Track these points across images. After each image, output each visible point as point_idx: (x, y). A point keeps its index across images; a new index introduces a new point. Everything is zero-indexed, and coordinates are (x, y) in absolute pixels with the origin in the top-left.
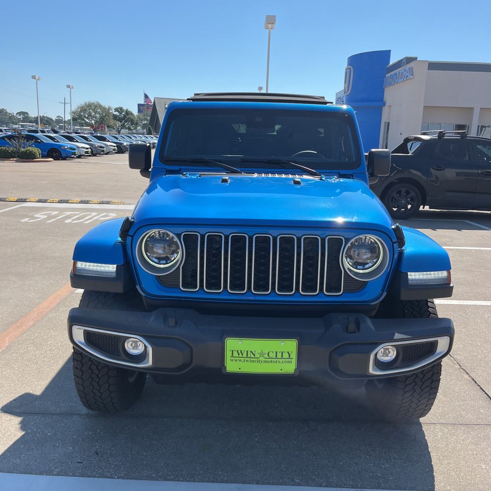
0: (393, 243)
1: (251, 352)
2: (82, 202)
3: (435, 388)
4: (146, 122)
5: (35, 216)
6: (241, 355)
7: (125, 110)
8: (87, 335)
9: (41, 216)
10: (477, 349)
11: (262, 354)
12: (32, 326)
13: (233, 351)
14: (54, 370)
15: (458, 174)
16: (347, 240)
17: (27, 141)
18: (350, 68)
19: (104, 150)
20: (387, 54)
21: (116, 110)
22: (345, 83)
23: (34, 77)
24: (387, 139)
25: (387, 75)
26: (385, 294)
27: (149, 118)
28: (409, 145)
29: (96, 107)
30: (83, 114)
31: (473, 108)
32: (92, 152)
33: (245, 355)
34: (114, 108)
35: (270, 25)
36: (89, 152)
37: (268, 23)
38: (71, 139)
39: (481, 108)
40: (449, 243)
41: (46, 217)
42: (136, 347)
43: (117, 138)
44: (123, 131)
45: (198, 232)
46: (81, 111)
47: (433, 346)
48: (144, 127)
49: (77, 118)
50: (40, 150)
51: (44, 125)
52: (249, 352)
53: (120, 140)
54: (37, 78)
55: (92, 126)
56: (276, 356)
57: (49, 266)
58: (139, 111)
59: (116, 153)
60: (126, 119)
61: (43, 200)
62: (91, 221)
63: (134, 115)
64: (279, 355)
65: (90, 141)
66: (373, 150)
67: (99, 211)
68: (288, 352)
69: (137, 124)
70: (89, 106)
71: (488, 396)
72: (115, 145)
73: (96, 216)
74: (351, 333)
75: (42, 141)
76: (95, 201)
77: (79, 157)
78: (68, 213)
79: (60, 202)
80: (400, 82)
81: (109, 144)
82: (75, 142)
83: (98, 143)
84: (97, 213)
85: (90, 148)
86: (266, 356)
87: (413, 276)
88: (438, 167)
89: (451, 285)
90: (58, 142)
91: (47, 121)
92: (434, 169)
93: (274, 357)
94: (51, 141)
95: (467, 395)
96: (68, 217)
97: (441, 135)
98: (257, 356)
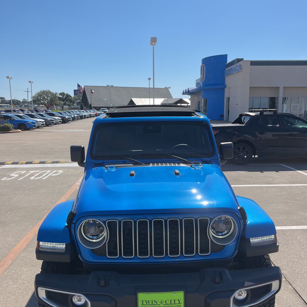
0: (240, 219)
1: (155, 301)
2: (41, 163)
3: (273, 304)
4: (79, 101)
5: (11, 175)
6: (148, 304)
7: (66, 94)
8: (48, 293)
9: (14, 175)
10: (295, 264)
11: (162, 302)
12: (11, 265)
13: (143, 301)
14: (26, 300)
15: (273, 135)
16: (211, 220)
17: (5, 120)
18: (203, 66)
19: (53, 122)
20: (225, 57)
21: (60, 94)
22: (201, 75)
23: (8, 77)
24: (229, 107)
25: (226, 69)
26: (237, 251)
27: (81, 98)
28: (243, 118)
29: (47, 93)
30: (39, 98)
31: (279, 87)
32: (46, 124)
33: (151, 303)
34: (59, 93)
35: (154, 43)
36: (44, 124)
37: (152, 42)
38: (32, 116)
39: (284, 87)
40: (272, 182)
41: (17, 175)
42: (80, 300)
43: (61, 114)
44: (65, 107)
45: (117, 219)
46: (38, 96)
47: (269, 287)
48: (78, 103)
49: (36, 100)
50: (13, 125)
51: (15, 105)
52: (153, 301)
53: (63, 115)
54: (10, 78)
55: (45, 105)
56: (171, 303)
57: (21, 215)
58: (75, 94)
59: (61, 123)
60: (67, 99)
61: (15, 162)
62: (46, 177)
63: (71, 97)
64: (173, 302)
65: (45, 117)
66: (222, 143)
67: (52, 169)
68: (178, 300)
69: (74, 102)
70: (43, 92)
71: (304, 301)
72: (60, 118)
73: (50, 173)
74: (217, 283)
75: (14, 119)
76: (49, 161)
77: (38, 127)
78: (32, 172)
79: (27, 163)
80: (234, 74)
81: (57, 118)
82: (35, 118)
83: (49, 118)
84: (50, 171)
85: (45, 122)
86: (164, 303)
87: (253, 240)
88: (261, 132)
89: (277, 245)
90: (24, 119)
91: (17, 103)
92: (259, 133)
93: (170, 303)
94: (20, 119)
95: (292, 301)
96: (32, 175)
97: (262, 112)
98: (159, 303)
